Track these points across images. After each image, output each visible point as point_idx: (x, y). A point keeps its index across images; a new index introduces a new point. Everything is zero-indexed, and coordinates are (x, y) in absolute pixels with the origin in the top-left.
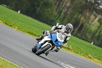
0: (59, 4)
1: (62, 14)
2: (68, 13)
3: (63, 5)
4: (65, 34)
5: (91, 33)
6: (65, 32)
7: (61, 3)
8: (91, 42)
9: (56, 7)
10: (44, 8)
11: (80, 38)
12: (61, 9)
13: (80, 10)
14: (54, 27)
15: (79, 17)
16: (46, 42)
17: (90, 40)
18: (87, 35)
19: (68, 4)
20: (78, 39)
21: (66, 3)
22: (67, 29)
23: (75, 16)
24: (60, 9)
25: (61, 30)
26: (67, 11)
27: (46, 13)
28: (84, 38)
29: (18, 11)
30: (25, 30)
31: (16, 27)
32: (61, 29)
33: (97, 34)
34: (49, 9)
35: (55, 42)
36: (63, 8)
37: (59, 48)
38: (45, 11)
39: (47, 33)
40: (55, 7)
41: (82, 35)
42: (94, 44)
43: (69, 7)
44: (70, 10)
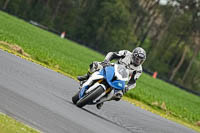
0: (142, 20)
1: (147, 40)
2: (159, 38)
3: (150, 23)
4: (132, 66)
6: (131, 63)
7: (146, 18)
9: (135, 26)
10: (112, 28)
11: (182, 88)
12: (145, 30)
13: (182, 33)
14: (110, 54)
15: (180, 46)
16: (95, 82)
19: (159, 21)
20: (178, 89)
21: (155, 19)
22: (134, 57)
23: (173, 45)
24: (142, 30)
25: (123, 60)
26: (157, 35)
27: (115, 39)
28: (190, 87)
29: (60, 35)
30: (75, 72)
31: (57, 66)
32: (123, 57)
34: (122, 31)
35: (112, 81)
36: (149, 29)
37: (121, 92)
38: (113, 35)
39: (97, 66)
40: (132, 26)
41: (185, 82)
43: (161, 27)
44: (162, 32)
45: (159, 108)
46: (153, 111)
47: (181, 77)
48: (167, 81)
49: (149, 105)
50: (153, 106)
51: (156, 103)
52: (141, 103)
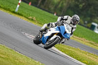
5: (53, 5)
6: (71, 23)
8: (54, 14)
17: (53, 12)
18: (50, 7)
20: (41, 10)
28: (47, 9)
33: (60, 6)
35: (64, 34)
41: (45, 7)
42: (57, 15)
45: (32, 20)
46: (29, 21)
47: (43, 4)
48: (36, 6)
49: (27, 18)
50: (29, 19)
51: (31, 17)
52: (23, 17)
